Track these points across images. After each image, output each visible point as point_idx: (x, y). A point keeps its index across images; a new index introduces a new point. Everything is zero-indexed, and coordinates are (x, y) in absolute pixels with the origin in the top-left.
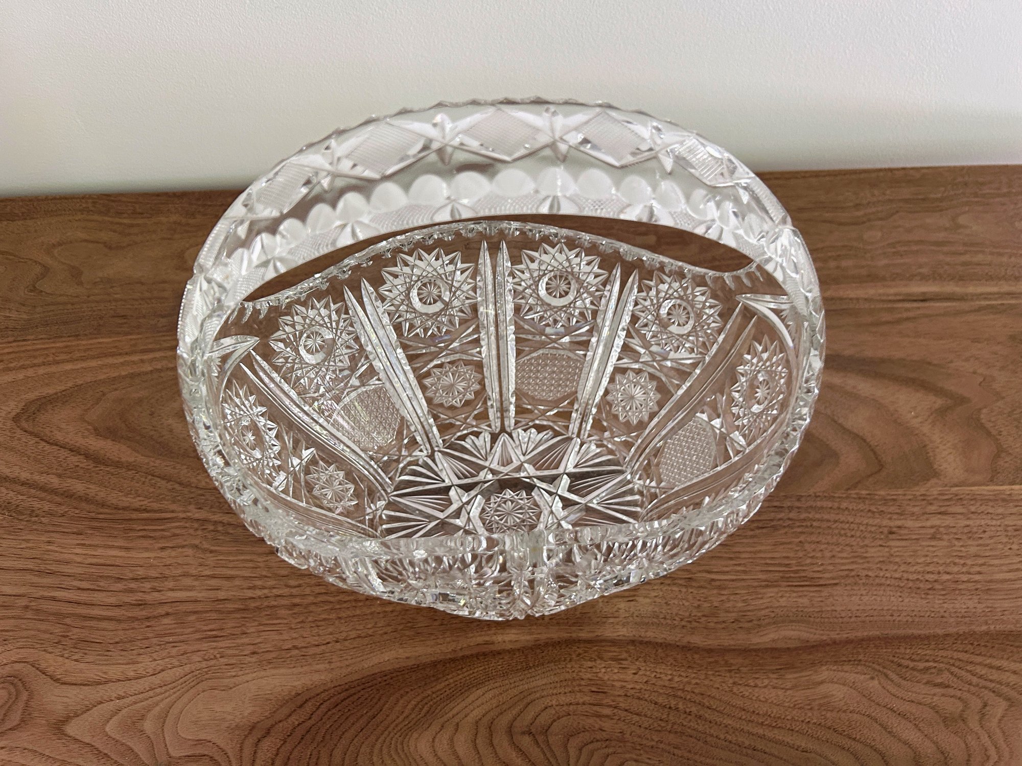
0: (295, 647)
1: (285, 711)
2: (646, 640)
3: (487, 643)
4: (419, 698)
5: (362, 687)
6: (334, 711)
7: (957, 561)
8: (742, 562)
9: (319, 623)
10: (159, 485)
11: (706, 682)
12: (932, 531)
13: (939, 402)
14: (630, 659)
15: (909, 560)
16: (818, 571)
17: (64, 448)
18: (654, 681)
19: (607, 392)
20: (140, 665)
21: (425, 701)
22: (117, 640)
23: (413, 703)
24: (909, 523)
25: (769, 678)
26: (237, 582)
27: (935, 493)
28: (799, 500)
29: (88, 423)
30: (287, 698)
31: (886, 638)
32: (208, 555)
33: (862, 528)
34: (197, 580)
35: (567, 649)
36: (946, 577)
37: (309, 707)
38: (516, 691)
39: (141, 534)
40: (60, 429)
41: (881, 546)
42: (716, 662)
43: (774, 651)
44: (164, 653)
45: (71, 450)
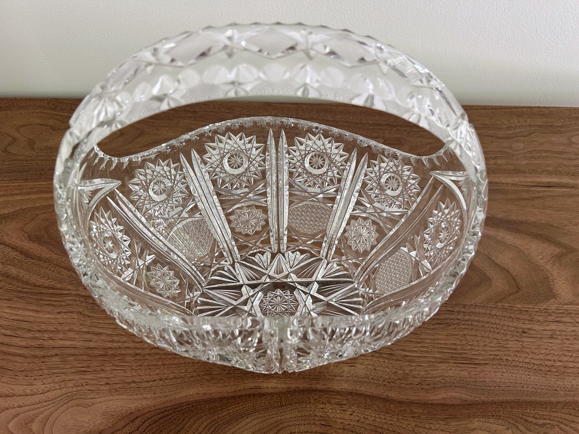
0: (134, 382)
1: (122, 424)
2: (361, 392)
3: (256, 388)
4: (209, 421)
5: (174, 410)
6: (153, 426)
7: (566, 353)
8: (426, 345)
9: (150, 367)
10: (62, 273)
11: (398, 424)
12: (551, 333)
13: (558, 250)
14: (348, 404)
15: (536, 351)
16: (475, 355)
17: (9, 246)
18: (363, 420)
19: (345, 231)
20: (35, 387)
21: (213, 423)
22: (23, 369)
23: (205, 424)
24: (536, 327)
25: (439, 424)
26: (103, 337)
27: (554, 308)
28: (464, 307)
29: (26, 233)
30: (124, 415)
31: (518, 402)
32: (87, 318)
33: (505, 328)
34: (77, 334)
35: (308, 395)
36: (559, 364)
37: (137, 422)
38: (272, 421)
39: (47, 302)
40: (8, 235)
41: (517, 340)
42: (405, 410)
43: (444, 406)
44: (50, 380)
45: (12, 248)
